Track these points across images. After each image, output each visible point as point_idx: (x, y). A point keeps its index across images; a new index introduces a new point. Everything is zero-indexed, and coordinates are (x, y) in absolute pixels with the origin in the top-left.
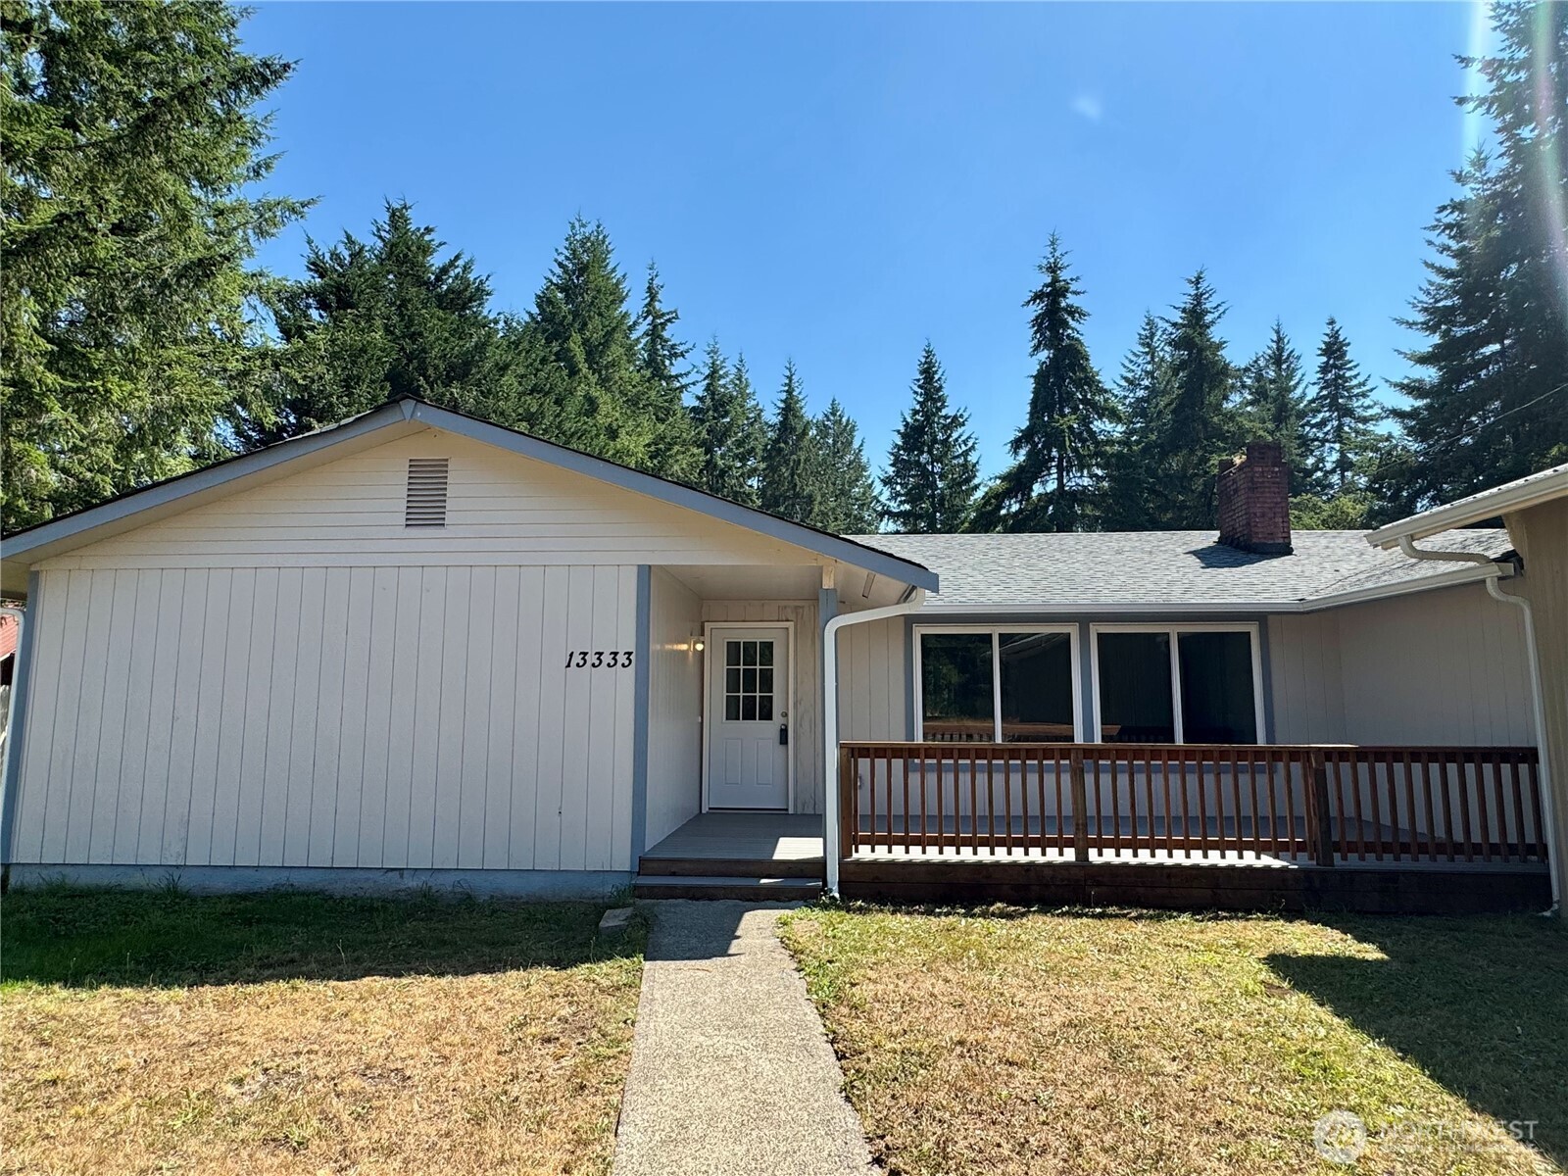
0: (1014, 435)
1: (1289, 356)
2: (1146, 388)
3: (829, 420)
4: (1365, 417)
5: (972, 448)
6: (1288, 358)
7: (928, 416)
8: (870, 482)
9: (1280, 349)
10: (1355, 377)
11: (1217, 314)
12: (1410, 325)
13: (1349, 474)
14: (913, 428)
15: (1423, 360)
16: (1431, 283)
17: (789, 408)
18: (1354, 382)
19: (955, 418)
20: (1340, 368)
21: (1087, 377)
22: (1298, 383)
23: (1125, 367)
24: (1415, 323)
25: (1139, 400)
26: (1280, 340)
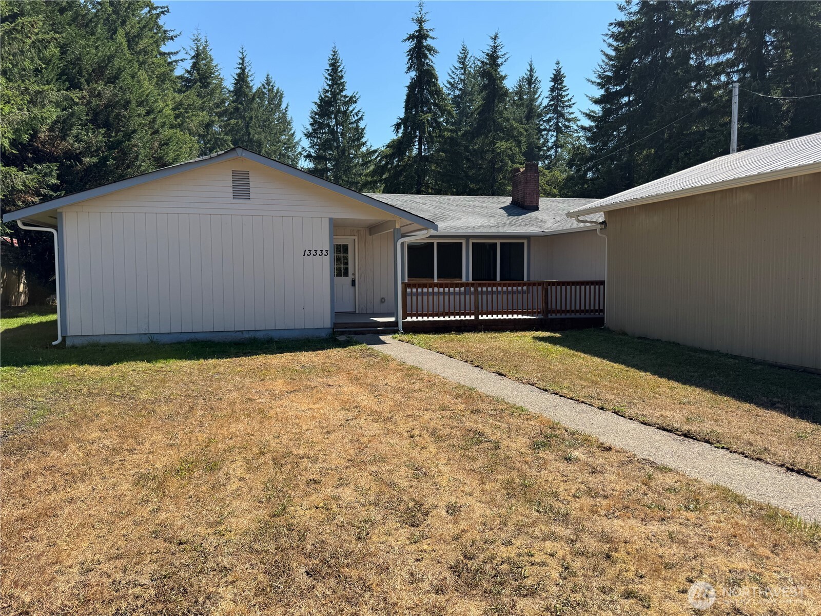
0: (396, 121)
1: (535, 80)
2: (460, 89)
3: (265, 88)
4: (569, 119)
5: (361, 118)
6: (535, 81)
7: (334, 95)
8: (292, 132)
9: (531, 76)
10: (567, 95)
11: (504, 59)
12: (593, 82)
13: (559, 150)
14: (326, 102)
15: (597, 102)
16: (603, 61)
17: (242, 79)
18: (566, 99)
19: (351, 98)
20: (560, 89)
21: (436, 90)
22: (539, 96)
23: (450, 75)
24: (594, 82)
25: (456, 97)
26: (531, 70)
